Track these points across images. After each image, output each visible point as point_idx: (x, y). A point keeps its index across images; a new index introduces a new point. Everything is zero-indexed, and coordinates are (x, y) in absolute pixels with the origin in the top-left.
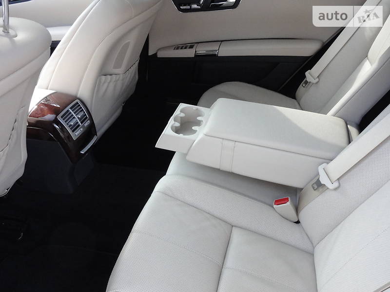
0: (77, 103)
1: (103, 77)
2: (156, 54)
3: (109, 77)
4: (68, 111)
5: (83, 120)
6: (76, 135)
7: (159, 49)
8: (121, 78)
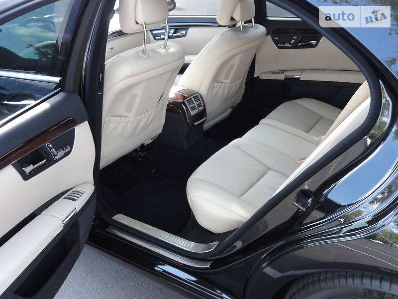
0: (197, 96)
1: (216, 83)
2: (259, 77)
3: (220, 84)
4: (191, 99)
5: (199, 105)
6: (193, 113)
7: (262, 73)
8: (228, 86)
